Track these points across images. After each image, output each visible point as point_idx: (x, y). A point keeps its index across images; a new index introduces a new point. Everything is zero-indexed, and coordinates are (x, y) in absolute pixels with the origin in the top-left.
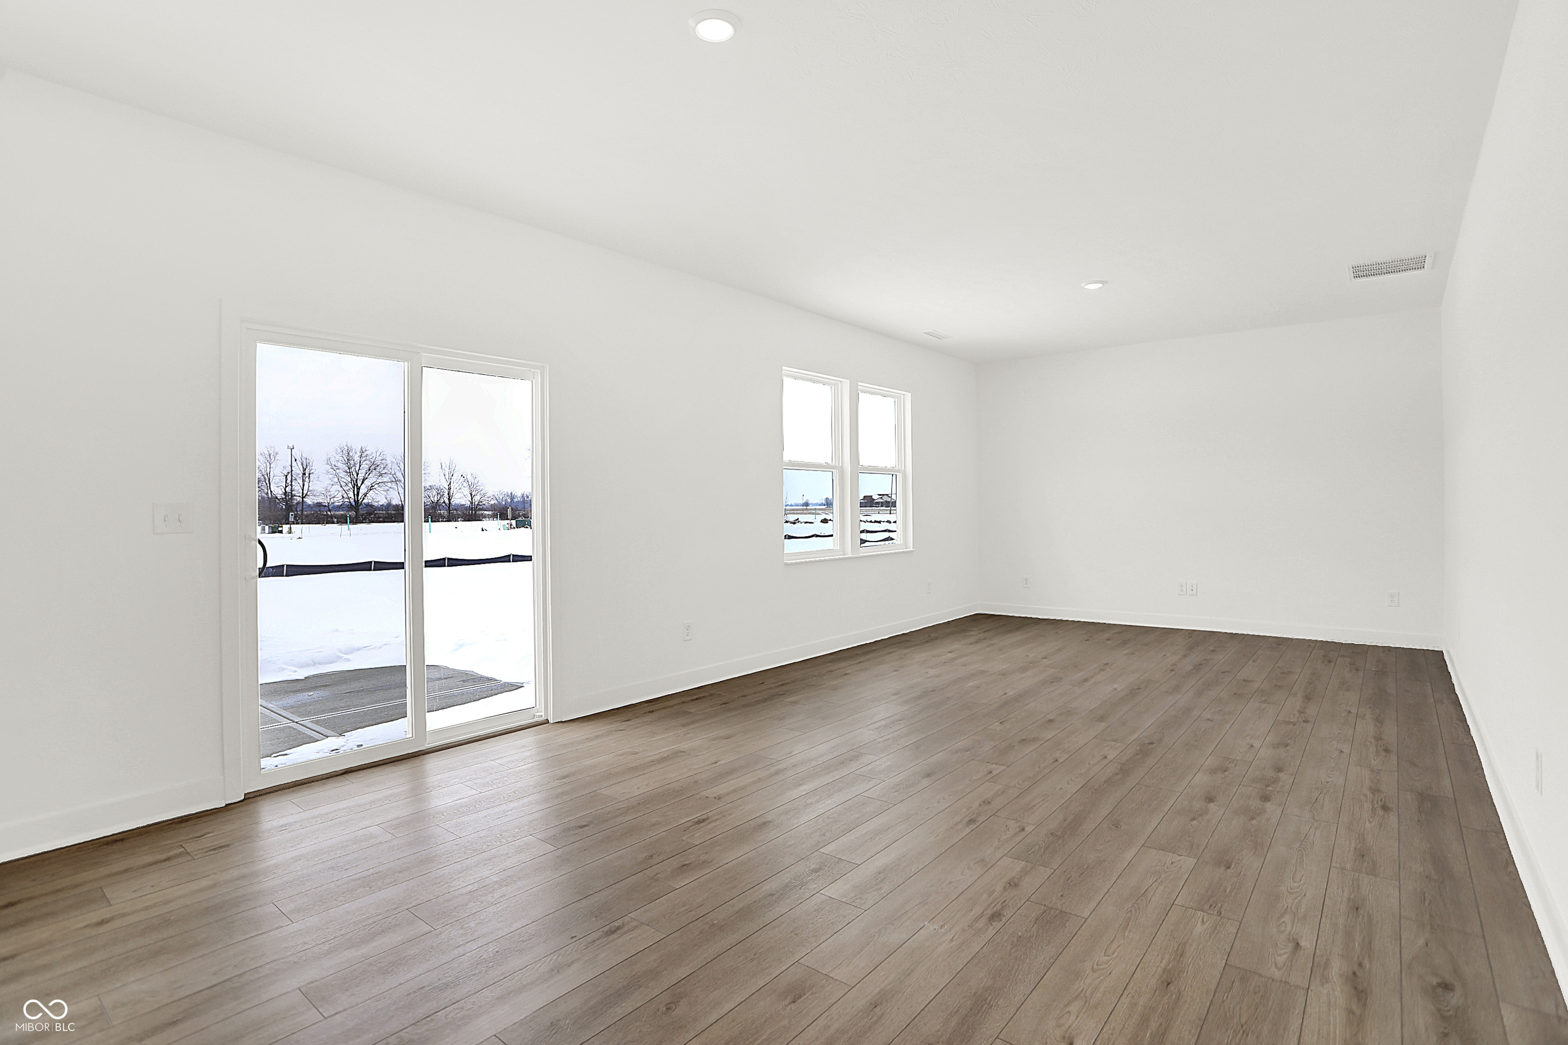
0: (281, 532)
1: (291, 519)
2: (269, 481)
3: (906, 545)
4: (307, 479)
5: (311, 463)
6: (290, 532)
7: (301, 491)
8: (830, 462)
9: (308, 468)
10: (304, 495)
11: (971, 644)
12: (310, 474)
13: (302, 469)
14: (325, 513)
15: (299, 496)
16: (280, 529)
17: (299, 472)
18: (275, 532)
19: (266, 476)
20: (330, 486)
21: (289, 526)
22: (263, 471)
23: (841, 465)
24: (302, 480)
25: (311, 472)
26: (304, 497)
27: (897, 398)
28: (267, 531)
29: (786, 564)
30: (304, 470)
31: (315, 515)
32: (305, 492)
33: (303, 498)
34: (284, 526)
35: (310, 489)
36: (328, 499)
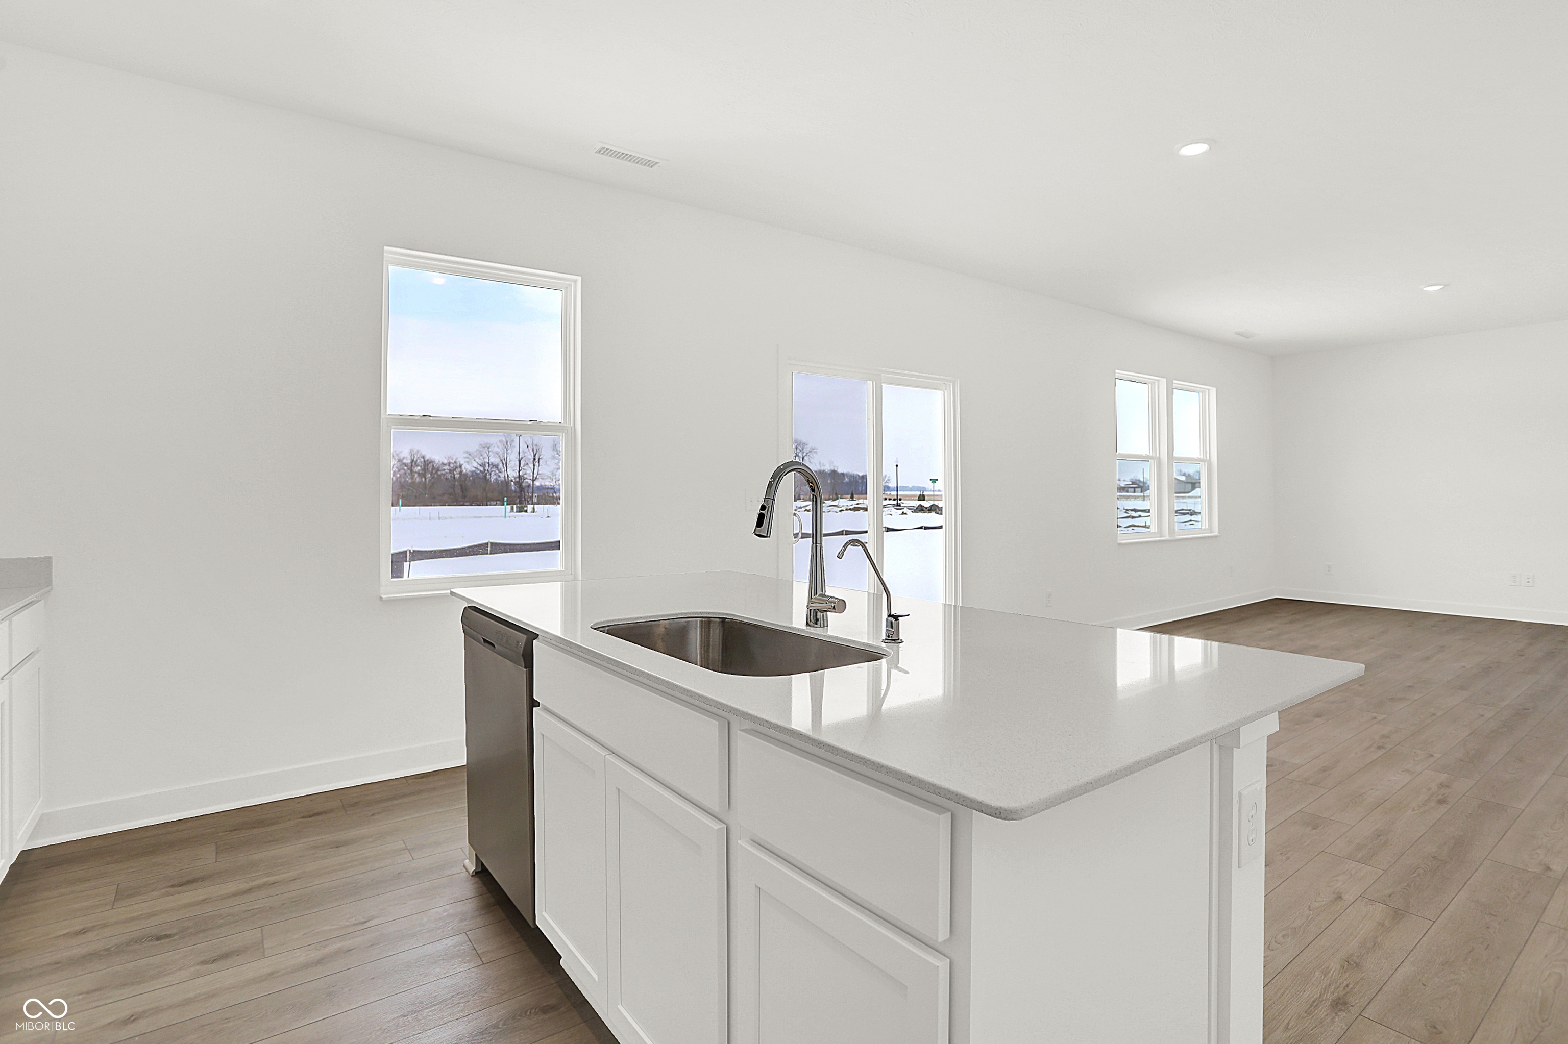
0: (526, 511)
1: (535, 500)
2: (506, 466)
3: (1210, 529)
4: (537, 464)
5: (540, 449)
6: (534, 511)
7: (532, 474)
8: (1148, 454)
9: (538, 453)
10: (534, 478)
11: (1285, 623)
12: (539, 459)
13: (532, 454)
14: (551, 495)
15: (530, 479)
16: (525, 509)
17: (530, 457)
18: (522, 512)
19: (504, 461)
20: (556, 471)
21: (533, 506)
22: (501, 456)
23: (1158, 455)
24: (532, 465)
25: (540, 457)
26: (535, 480)
27: (1202, 392)
28: (515, 510)
29: (1120, 544)
30: (535, 456)
31: (544, 497)
32: (535, 476)
33: (533, 481)
34: (528, 506)
35: (540, 472)
36: (554, 482)
